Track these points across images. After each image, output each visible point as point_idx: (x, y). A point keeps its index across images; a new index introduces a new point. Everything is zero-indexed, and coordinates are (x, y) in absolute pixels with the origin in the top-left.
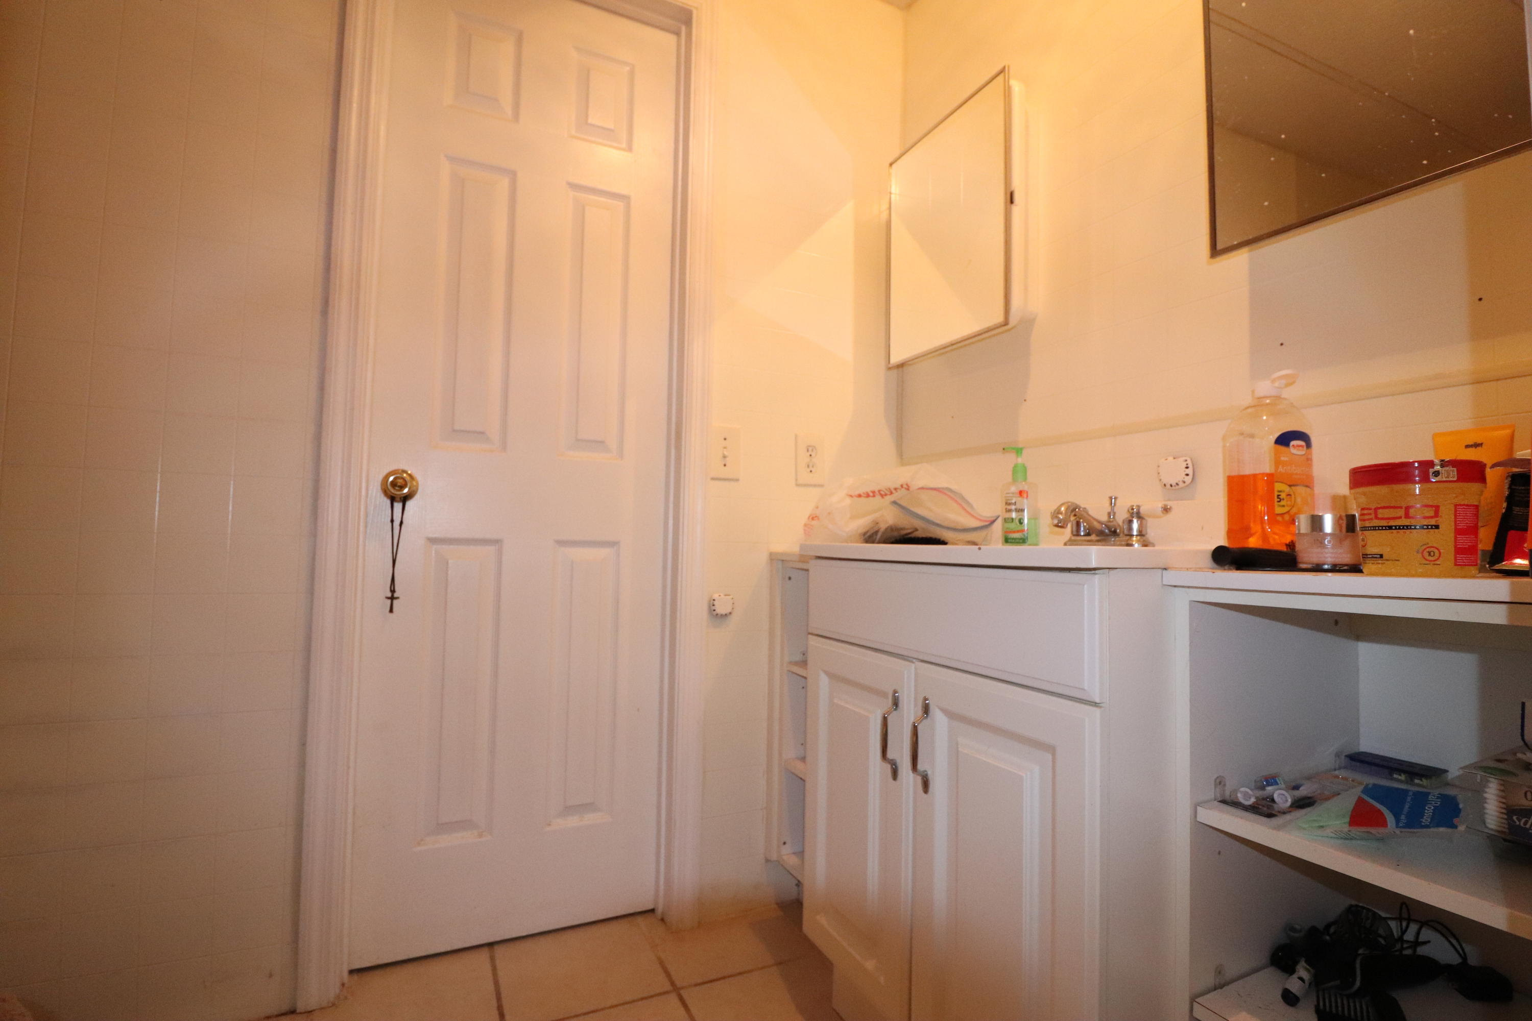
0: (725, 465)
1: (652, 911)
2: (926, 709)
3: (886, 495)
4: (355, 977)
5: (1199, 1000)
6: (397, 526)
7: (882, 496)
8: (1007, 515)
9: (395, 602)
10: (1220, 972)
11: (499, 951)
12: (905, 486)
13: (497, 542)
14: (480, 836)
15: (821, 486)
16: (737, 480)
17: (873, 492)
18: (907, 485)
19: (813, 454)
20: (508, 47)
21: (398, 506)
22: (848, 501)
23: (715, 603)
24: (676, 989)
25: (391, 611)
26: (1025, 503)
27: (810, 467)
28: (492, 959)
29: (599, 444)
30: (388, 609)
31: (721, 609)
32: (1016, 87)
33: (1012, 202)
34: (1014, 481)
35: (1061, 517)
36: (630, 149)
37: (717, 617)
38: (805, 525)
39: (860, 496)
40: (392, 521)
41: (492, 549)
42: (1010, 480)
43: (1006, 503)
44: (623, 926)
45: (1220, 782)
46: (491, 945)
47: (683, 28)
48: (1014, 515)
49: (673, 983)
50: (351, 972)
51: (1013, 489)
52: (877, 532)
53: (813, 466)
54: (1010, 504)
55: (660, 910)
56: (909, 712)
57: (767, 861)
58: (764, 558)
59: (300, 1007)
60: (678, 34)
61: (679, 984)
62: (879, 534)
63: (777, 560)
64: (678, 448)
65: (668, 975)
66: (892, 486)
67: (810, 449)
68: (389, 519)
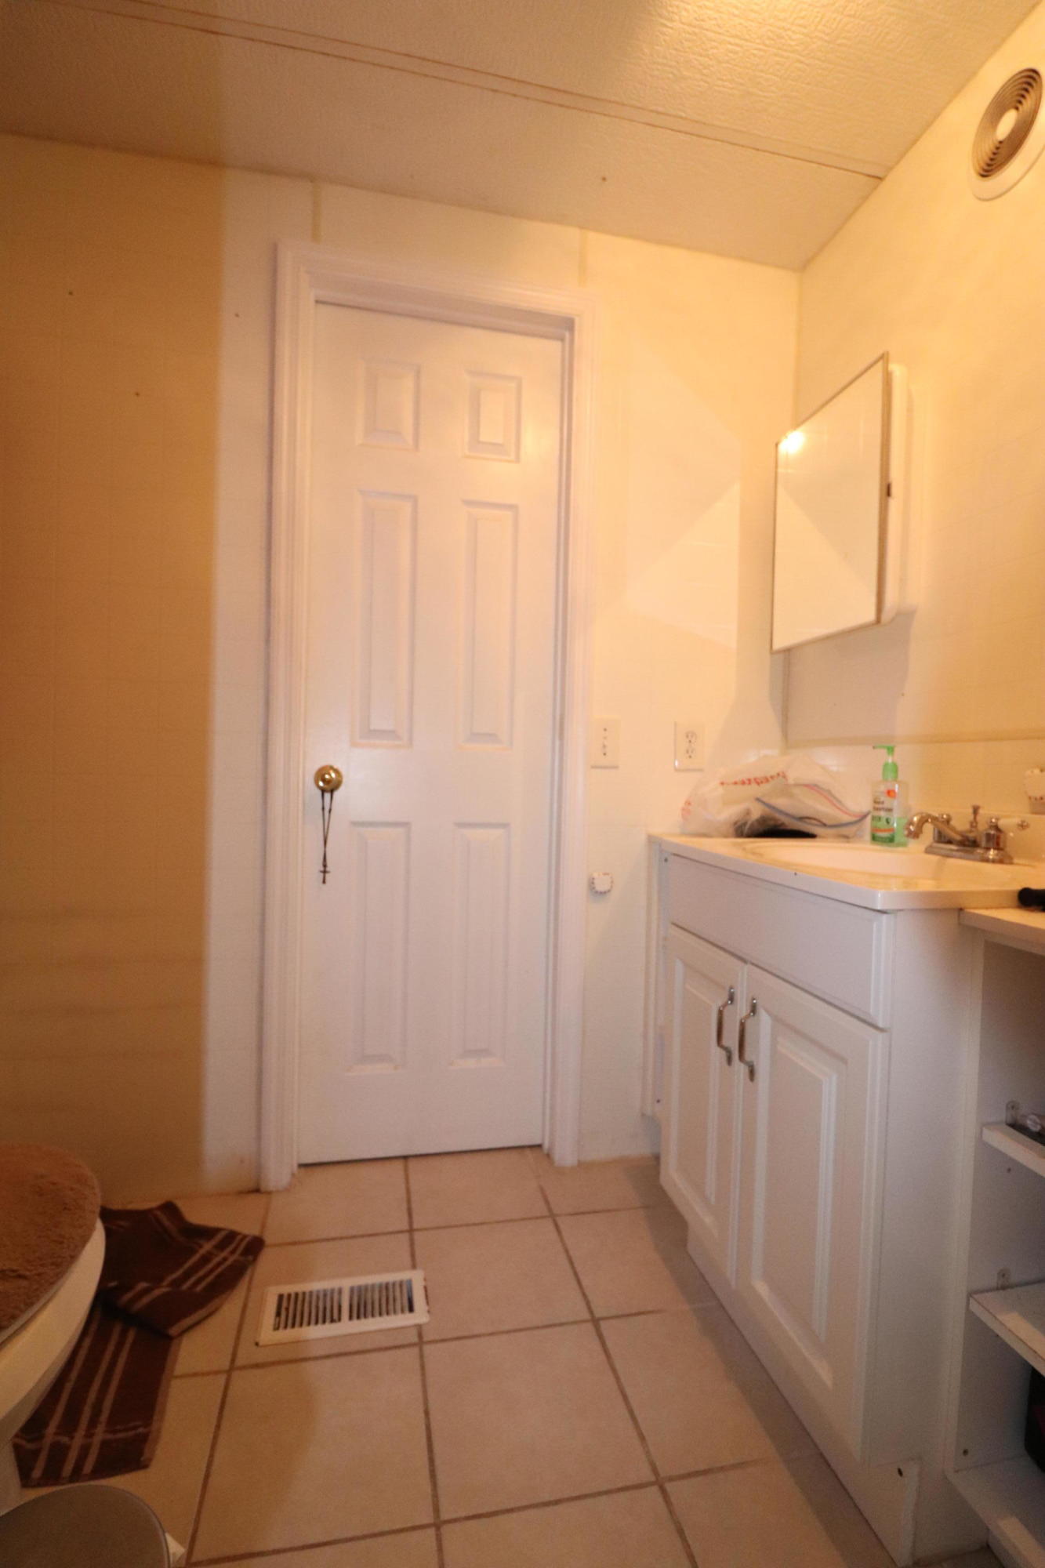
0: (605, 754)
1: (540, 1146)
2: (754, 1009)
3: (762, 782)
4: (303, 1170)
5: (976, 1296)
6: (326, 812)
7: (758, 784)
8: (876, 814)
9: (327, 875)
10: (1004, 1275)
11: (412, 1164)
12: (781, 774)
13: (406, 825)
14: (396, 1068)
15: (701, 770)
16: (616, 767)
17: (749, 780)
18: (783, 773)
19: (693, 741)
20: (409, 383)
21: (327, 796)
22: (721, 790)
23: (595, 881)
24: (552, 1216)
25: (324, 882)
26: (895, 804)
27: (689, 753)
28: (406, 1170)
29: (492, 737)
30: (322, 880)
31: (600, 887)
32: (897, 370)
33: (889, 494)
34: (885, 780)
35: (912, 828)
36: (518, 459)
37: (596, 893)
38: (683, 809)
39: (736, 783)
40: (323, 809)
41: (400, 830)
42: (881, 778)
43: (875, 802)
44: (514, 1155)
45: (1013, 1106)
46: (405, 1158)
47: (567, 335)
48: (883, 814)
49: (550, 1210)
50: (301, 1166)
51: (883, 788)
52: (745, 824)
53: (692, 752)
54: (878, 803)
55: (546, 1146)
56: (742, 1008)
57: (643, 1115)
58: (643, 838)
59: (263, 1187)
60: (562, 340)
61: (556, 1211)
62: (747, 826)
63: (652, 841)
64: (561, 737)
65: (547, 1202)
66: (768, 775)
67: (690, 735)
68: (321, 807)
